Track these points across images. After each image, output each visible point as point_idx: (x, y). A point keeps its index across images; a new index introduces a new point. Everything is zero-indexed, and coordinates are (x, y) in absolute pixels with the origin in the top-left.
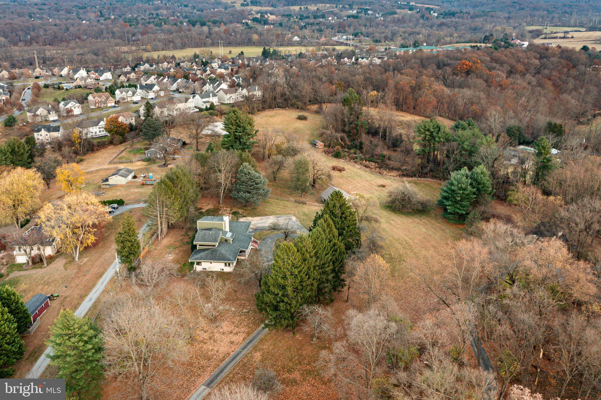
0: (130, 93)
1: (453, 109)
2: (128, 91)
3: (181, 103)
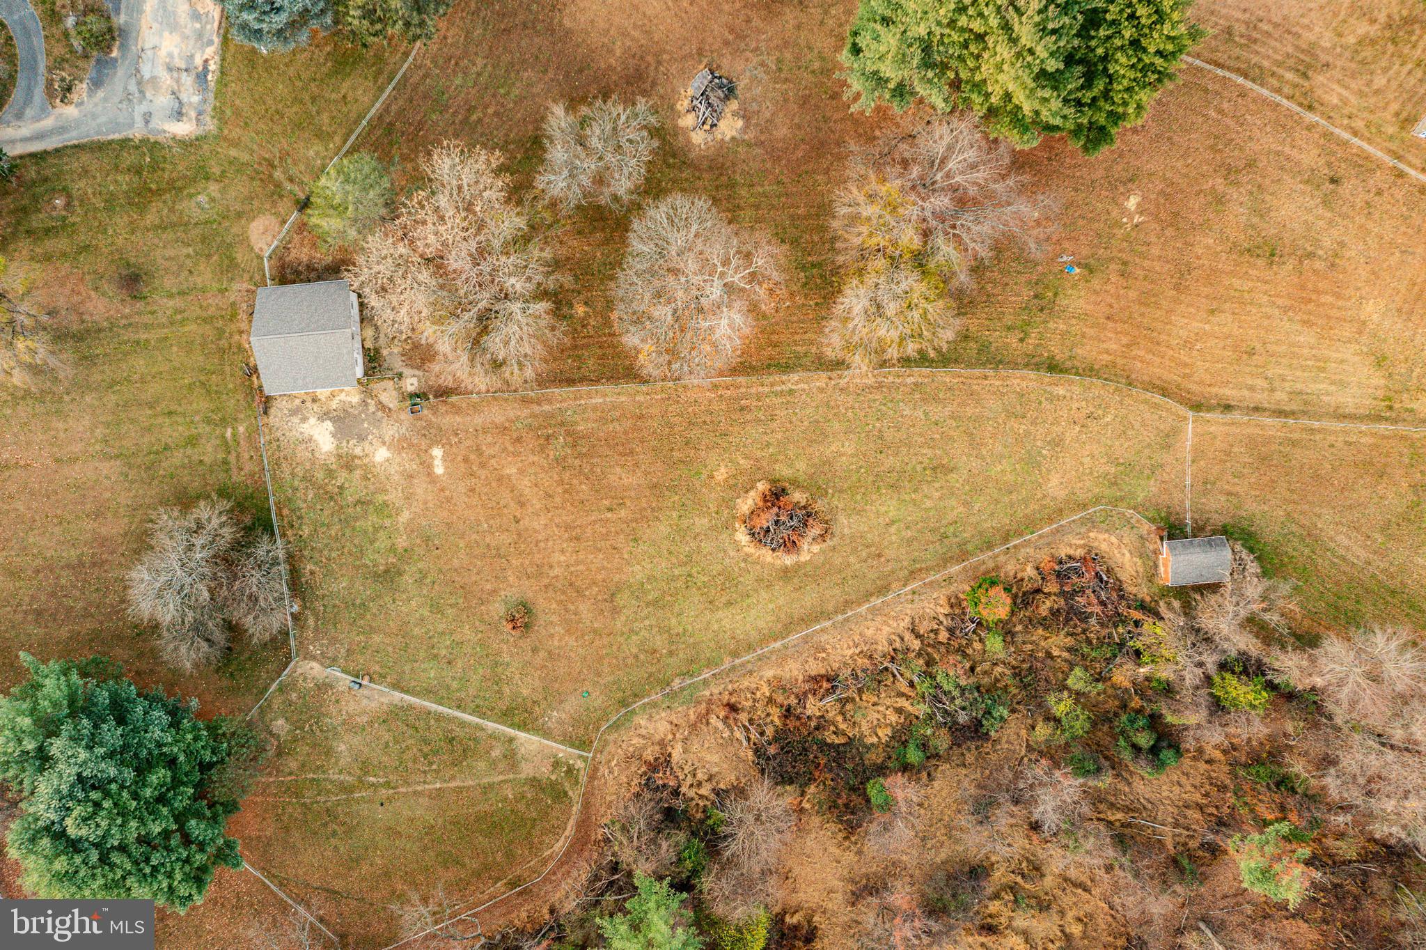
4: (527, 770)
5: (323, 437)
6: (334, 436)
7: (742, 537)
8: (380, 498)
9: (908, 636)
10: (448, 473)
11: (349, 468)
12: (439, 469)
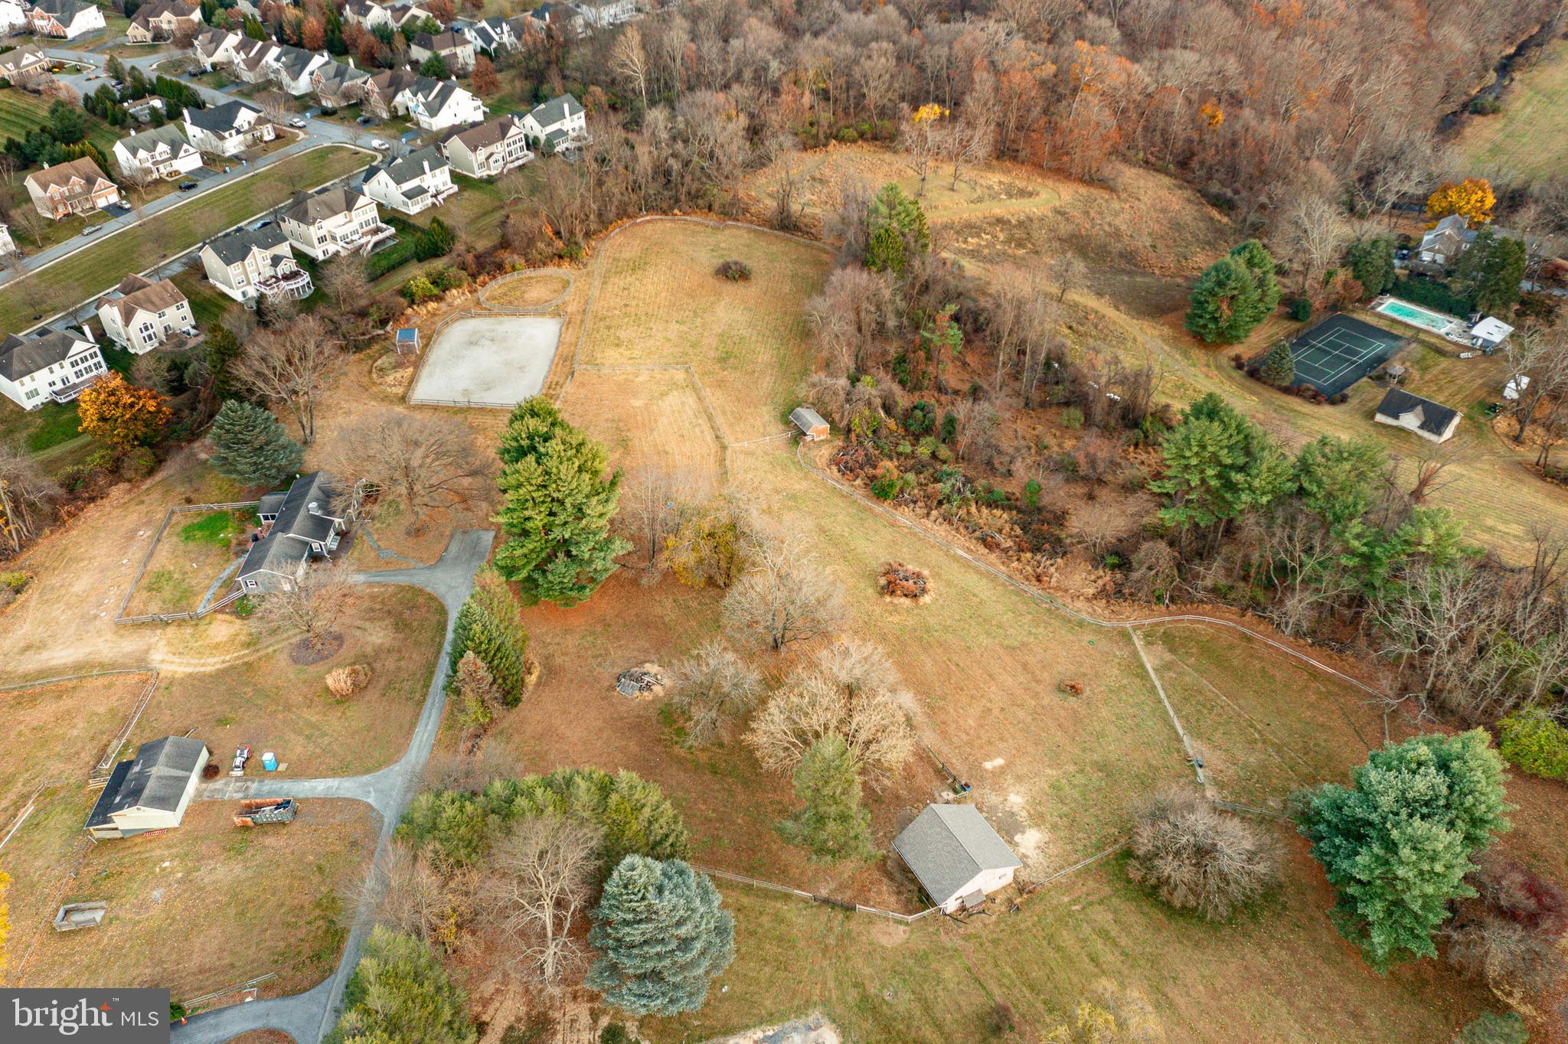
0: (163, 148)
1: (1158, 138)
2: (155, 144)
3: (335, 213)
4: (1168, 657)
5: (1030, 840)
6: (1023, 832)
7: (926, 599)
8: (1049, 791)
9: (932, 518)
10: (999, 755)
11: (1041, 816)
12: (999, 762)
